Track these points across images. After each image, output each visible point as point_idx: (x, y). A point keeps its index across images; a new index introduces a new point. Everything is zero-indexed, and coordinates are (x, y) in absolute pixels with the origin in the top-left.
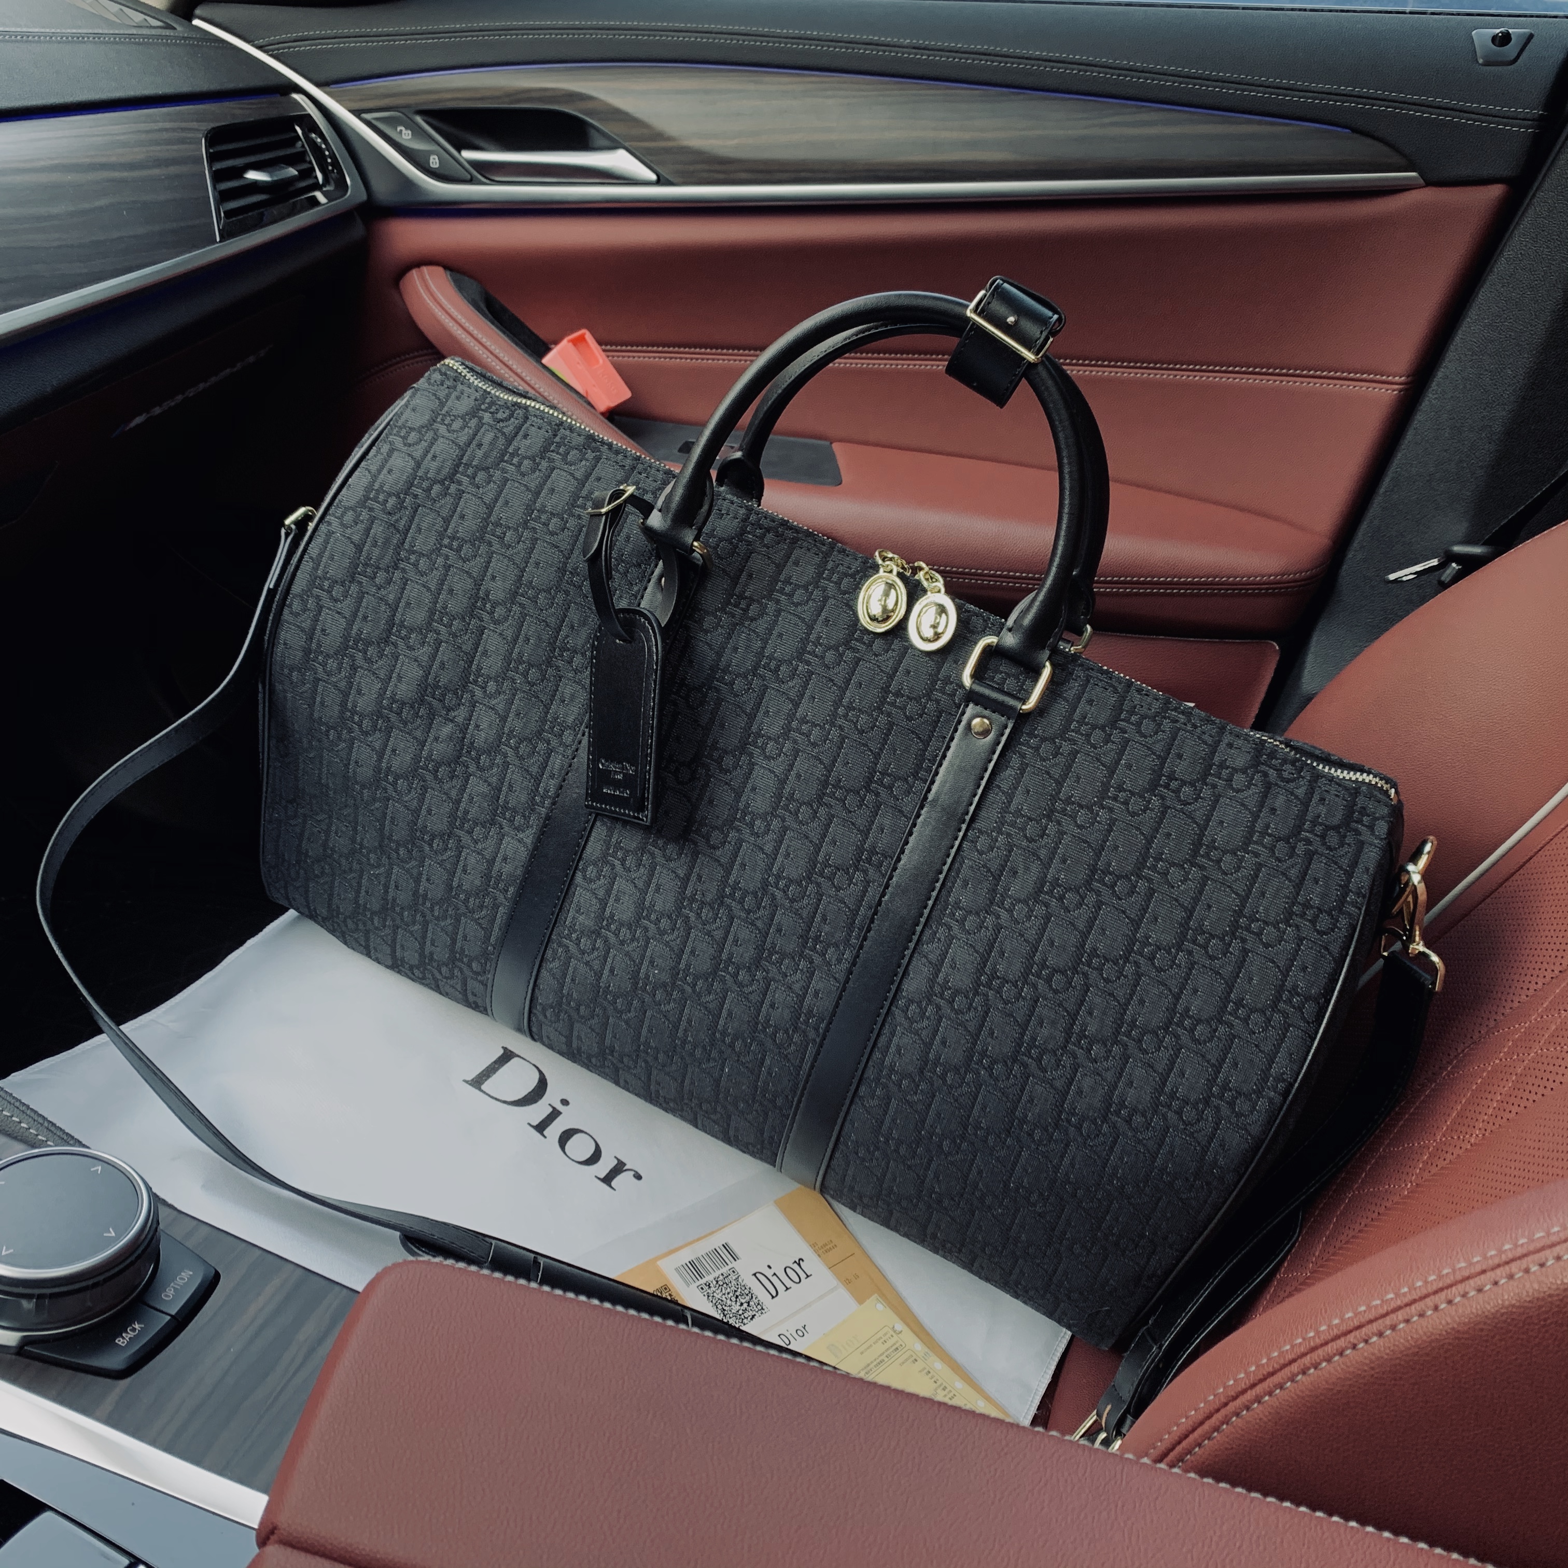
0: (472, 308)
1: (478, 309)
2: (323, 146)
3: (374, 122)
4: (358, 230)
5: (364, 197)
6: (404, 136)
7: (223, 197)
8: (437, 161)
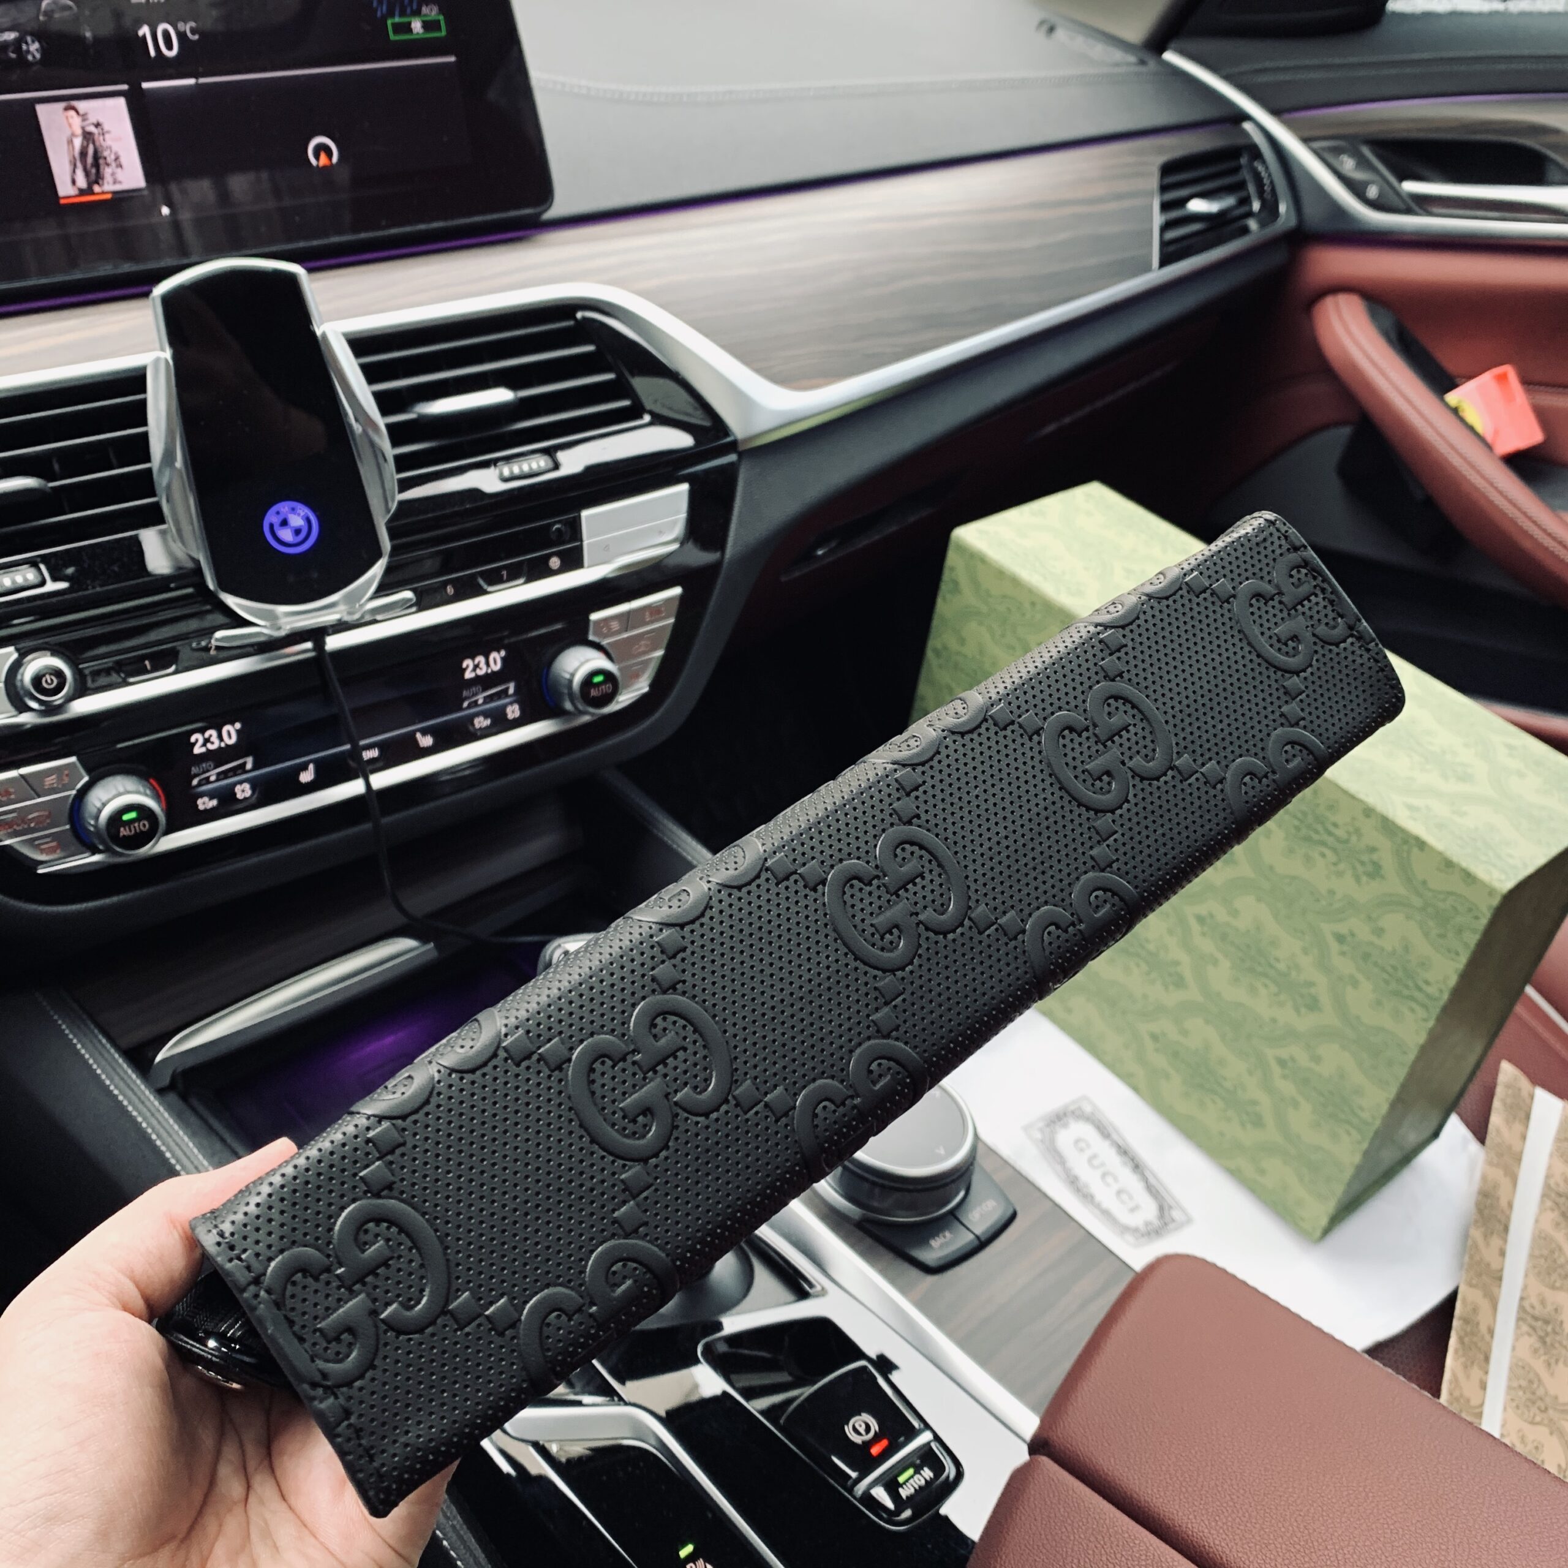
0: (1382, 338)
1: (1390, 341)
2: (1264, 173)
3: (1321, 152)
4: (1282, 257)
5: (1293, 222)
6: (1347, 166)
7: (1166, 227)
8: (1377, 190)
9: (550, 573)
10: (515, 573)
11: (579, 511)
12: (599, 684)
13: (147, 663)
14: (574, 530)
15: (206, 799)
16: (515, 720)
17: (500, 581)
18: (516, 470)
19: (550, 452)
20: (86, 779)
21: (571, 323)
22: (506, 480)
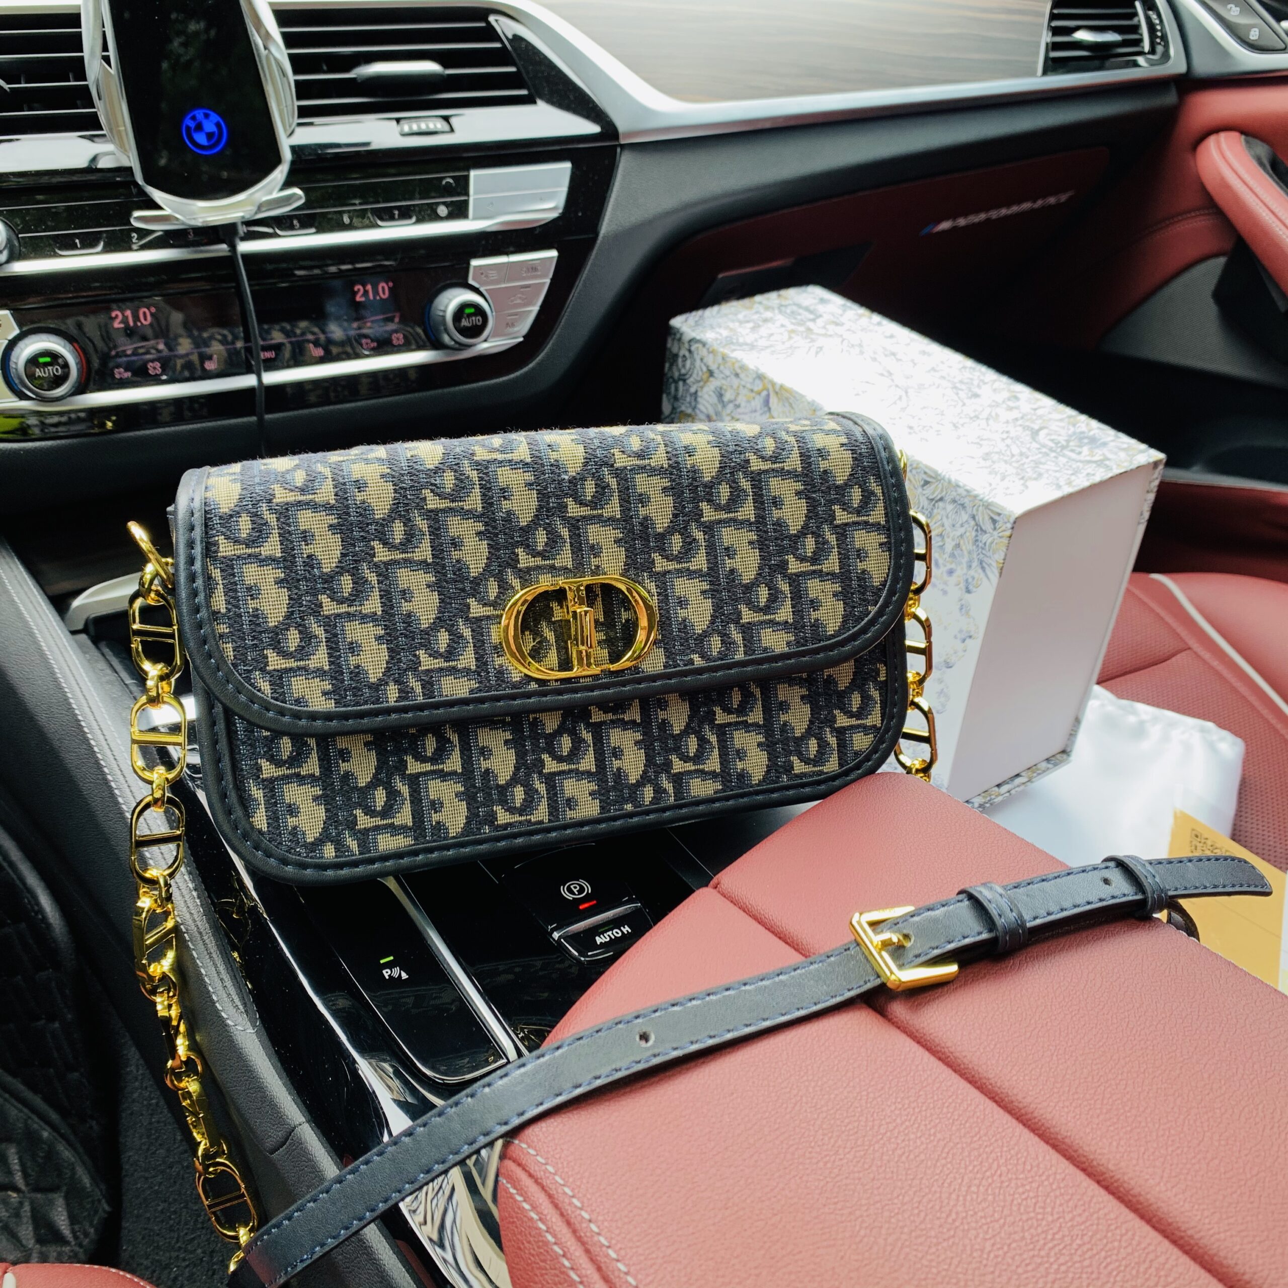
0: (1255, 163)
1: (1261, 164)
2: (1157, 22)
3: (1208, 2)
4: (1170, 98)
5: (1182, 68)
6: (1232, 13)
7: (1053, 46)
8: (1257, 33)
9: (436, 218)
10: (405, 214)
11: (468, 170)
12: (469, 315)
13: (77, 241)
14: (462, 186)
15: (122, 370)
16: (399, 345)
17: (392, 218)
18: (415, 128)
19: (446, 119)
20: (16, 331)
21: (483, 24)
22: (404, 135)
